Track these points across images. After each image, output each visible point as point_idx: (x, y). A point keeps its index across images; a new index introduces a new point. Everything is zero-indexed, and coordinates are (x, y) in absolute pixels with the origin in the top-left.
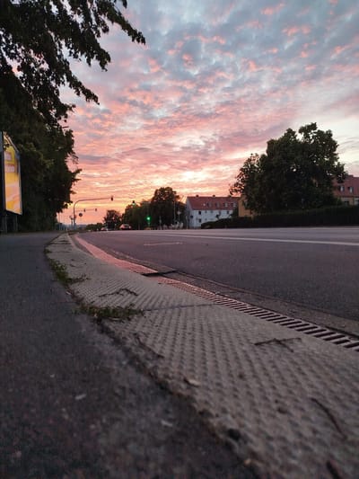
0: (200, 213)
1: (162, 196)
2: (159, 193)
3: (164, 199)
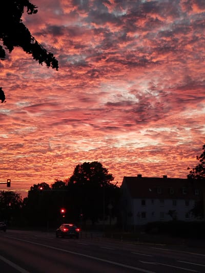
0: (143, 203)
1: (85, 175)
2: (81, 170)
3: (88, 179)
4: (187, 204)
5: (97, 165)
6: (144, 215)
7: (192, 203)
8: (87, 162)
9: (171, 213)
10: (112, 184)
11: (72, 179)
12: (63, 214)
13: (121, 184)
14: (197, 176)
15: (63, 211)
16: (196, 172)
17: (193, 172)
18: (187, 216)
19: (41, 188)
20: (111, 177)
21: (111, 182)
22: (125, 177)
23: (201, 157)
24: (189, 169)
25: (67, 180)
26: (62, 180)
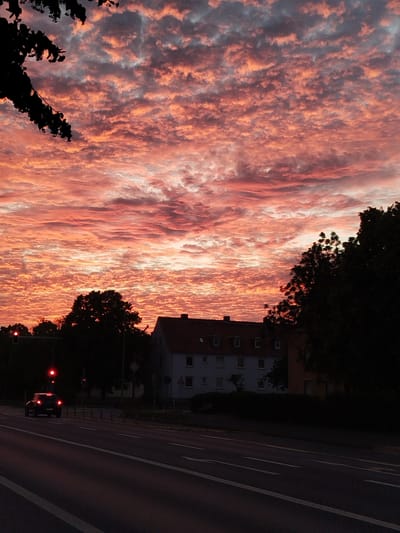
0: (190, 362)
1: (92, 313)
2: (86, 304)
3: (97, 320)
4: (261, 364)
5: (113, 297)
6: (189, 381)
7: (270, 364)
8: (96, 290)
9: (234, 379)
10: (139, 330)
11: (69, 319)
12: (52, 378)
13: (152, 330)
14: (280, 318)
15: (52, 373)
16: (278, 312)
17: (274, 313)
18: (261, 384)
19: (16, 334)
20: (136, 318)
21: (135, 326)
22: (160, 318)
23: (286, 288)
24: (266, 306)
25: (60, 321)
26: (52, 321)
